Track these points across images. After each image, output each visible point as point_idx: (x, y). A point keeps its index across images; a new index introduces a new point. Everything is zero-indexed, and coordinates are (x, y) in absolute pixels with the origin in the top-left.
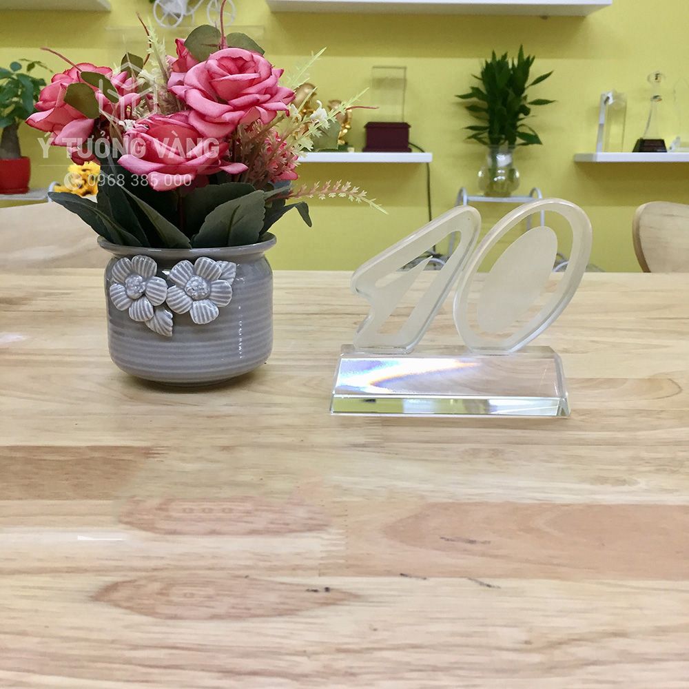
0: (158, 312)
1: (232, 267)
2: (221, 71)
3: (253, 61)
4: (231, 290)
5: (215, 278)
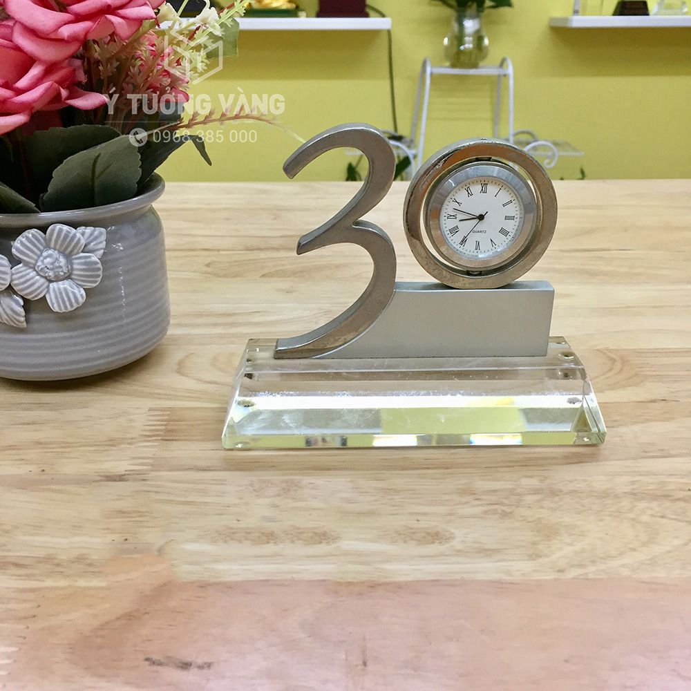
0: (3, 299)
1: (101, 234)
4: (100, 265)
5: (76, 251)
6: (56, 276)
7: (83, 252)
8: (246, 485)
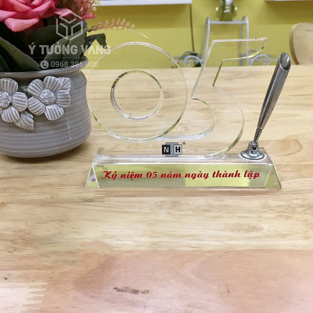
0: (22, 115)
1: (68, 81)
4: (69, 96)
5: (58, 89)
6: (50, 102)
7: (61, 90)
8: (154, 204)
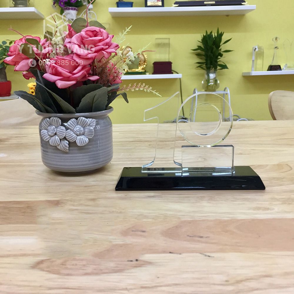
0: (62, 142)
1: (94, 121)
2: (86, 36)
3: (100, 31)
4: (93, 131)
6: (80, 134)
7: (88, 126)
